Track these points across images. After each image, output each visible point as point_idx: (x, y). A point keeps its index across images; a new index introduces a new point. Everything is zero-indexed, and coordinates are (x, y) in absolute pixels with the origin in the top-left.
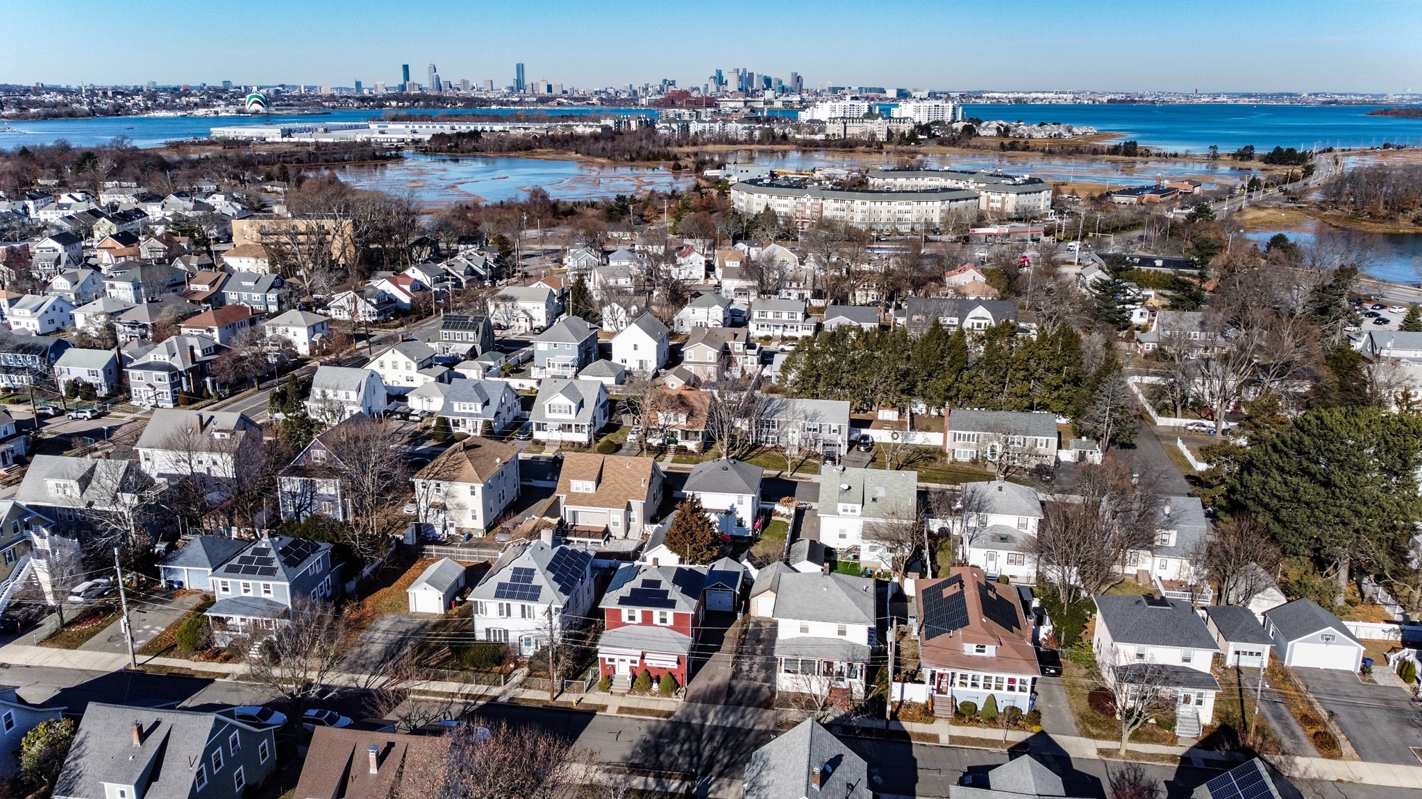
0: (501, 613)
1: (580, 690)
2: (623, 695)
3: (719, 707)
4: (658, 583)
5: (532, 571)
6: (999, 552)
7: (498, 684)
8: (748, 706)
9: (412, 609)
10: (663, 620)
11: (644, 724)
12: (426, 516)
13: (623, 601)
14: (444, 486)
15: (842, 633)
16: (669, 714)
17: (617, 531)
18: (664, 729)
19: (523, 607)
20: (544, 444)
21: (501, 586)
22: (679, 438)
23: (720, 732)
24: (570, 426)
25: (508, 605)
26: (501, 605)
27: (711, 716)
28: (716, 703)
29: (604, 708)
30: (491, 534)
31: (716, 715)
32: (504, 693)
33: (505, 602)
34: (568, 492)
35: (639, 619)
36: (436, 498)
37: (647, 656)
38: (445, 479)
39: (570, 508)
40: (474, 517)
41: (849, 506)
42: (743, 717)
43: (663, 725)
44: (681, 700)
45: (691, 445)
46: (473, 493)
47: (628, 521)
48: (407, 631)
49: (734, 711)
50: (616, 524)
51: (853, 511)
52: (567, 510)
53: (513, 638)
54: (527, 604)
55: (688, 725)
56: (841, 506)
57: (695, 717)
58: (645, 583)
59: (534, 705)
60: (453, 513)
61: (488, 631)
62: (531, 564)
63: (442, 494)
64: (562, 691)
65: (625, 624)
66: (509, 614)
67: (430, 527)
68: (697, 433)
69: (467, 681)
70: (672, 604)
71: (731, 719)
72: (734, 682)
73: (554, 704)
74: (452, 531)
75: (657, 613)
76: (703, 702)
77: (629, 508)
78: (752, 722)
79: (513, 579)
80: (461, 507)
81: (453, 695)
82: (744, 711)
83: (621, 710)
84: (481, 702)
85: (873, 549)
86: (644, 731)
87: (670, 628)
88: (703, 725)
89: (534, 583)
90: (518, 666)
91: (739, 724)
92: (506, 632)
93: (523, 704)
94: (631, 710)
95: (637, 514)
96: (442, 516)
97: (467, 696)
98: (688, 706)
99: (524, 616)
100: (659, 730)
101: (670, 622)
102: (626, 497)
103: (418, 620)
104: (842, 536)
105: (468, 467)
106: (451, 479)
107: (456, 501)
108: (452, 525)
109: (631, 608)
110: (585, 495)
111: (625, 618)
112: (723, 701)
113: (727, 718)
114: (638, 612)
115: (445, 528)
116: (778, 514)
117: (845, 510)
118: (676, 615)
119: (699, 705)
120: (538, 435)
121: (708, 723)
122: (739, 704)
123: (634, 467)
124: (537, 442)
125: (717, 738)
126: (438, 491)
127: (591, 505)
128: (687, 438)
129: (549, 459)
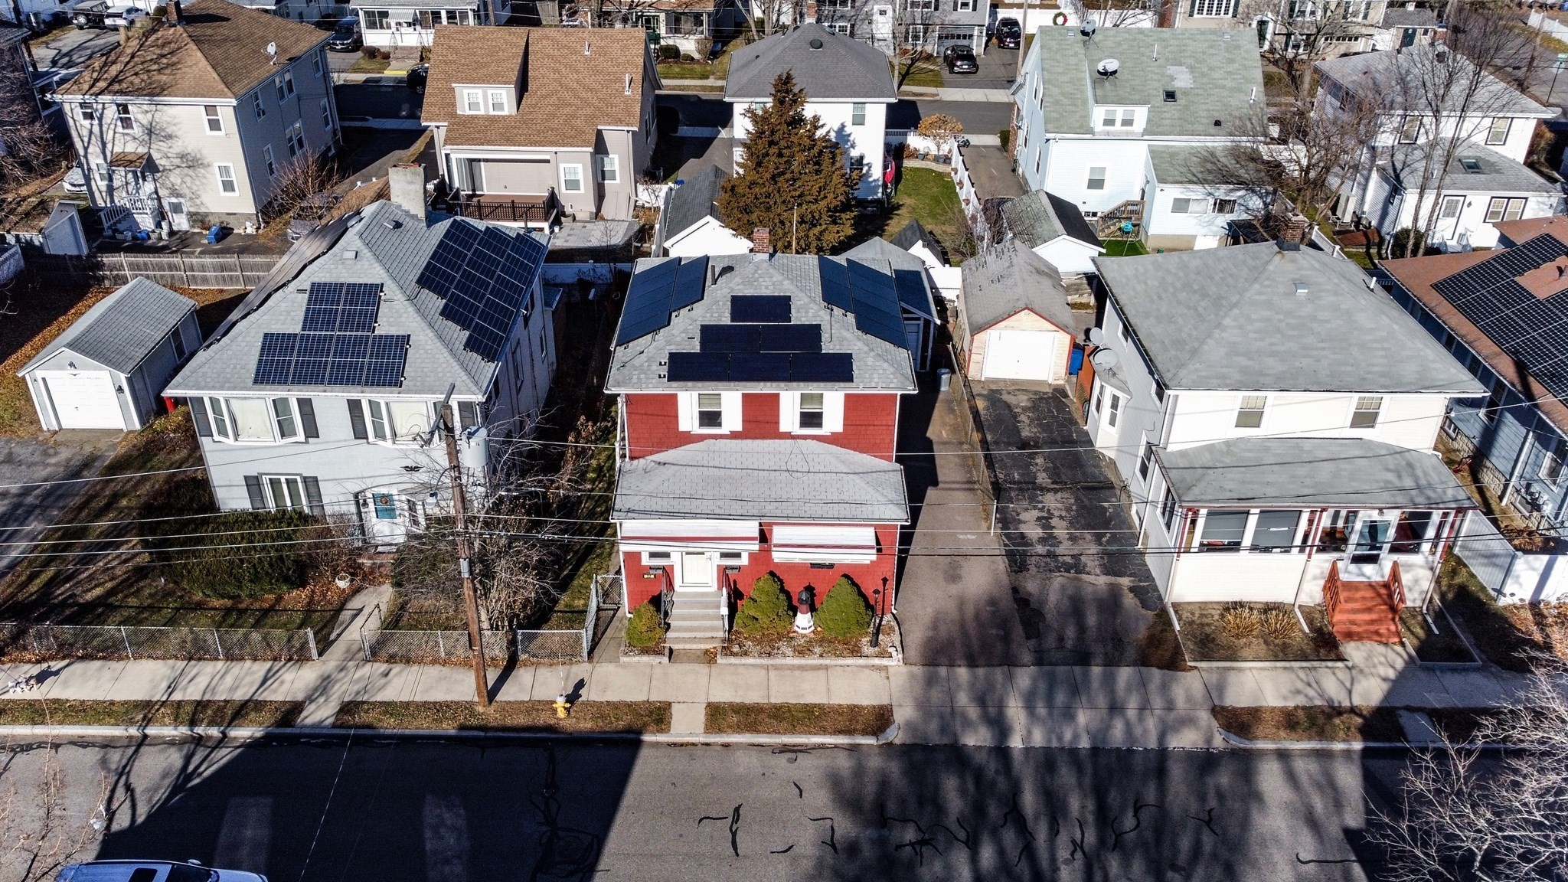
0: (285, 430)
1: (570, 654)
2: (709, 657)
3: (1024, 677)
4: (783, 304)
5: (370, 294)
6: (1473, 196)
7: (300, 656)
8: (1112, 662)
9: (47, 422)
10: (811, 419)
11: (809, 768)
12: (111, 190)
13: (682, 368)
14: (140, 110)
15: (1365, 418)
16: (881, 719)
17: (578, 201)
18: (884, 784)
19: (354, 406)
20: (386, 56)
21: (273, 344)
22: (662, 30)
23: (1066, 776)
24: (436, 15)
25: (305, 405)
26: (280, 406)
27: (1015, 711)
28: (1010, 662)
29: (659, 715)
30: (276, 224)
31: (1030, 707)
32: (324, 685)
33: (293, 395)
34: (452, 115)
35: (732, 417)
36: (126, 144)
37: (779, 534)
38: (138, 92)
39: (459, 154)
40: (228, 186)
41: (1120, 112)
42: (1115, 708)
43: (875, 762)
44: (895, 661)
45: (688, 45)
46: (214, 125)
47: (600, 176)
48: (26, 491)
49: (1076, 690)
50: (572, 184)
51: (1127, 122)
52: (453, 157)
53: (335, 500)
54: (365, 396)
55: (957, 756)
56: (1098, 114)
57: (967, 723)
58: (741, 305)
59: (423, 726)
60: (175, 178)
61: (253, 484)
62: (369, 272)
63: (137, 130)
64: (512, 664)
65: (688, 438)
66: (312, 431)
67: (125, 214)
68: (697, 19)
69: (197, 653)
70: (839, 369)
71: (1083, 718)
72: (1031, 585)
73: (490, 714)
74: (181, 223)
75: (790, 401)
76: (972, 663)
77: (600, 148)
78: (1151, 724)
79: (310, 320)
80: (192, 162)
81: (146, 710)
82: (1109, 682)
83: (717, 715)
84: (243, 733)
85: (1180, 206)
86: (819, 799)
87: (833, 439)
88: (1002, 752)
89: (384, 327)
90: (363, 578)
91: (1117, 735)
92: (312, 483)
93: (390, 726)
94: (750, 716)
95: (619, 161)
96: (148, 187)
97: (197, 711)
98: (930, 681)
99: (360, 433)
100: (870, 789)
101: (834, 420)
102: (591, 119)
103: (64, 454)
104: (1096, 184)
105: (196, 62)
106: (154, 92)
107: (177, 147)
108: (177, 208)
109: (709, 388)
110: (492, 120)
111: (688, 419)
112: (1027, 657)
113: (1069, 715)
114: (731, 401)
115: (160, 216)
116: (915, 154)
117: (1109, 122)
118: (852, 403)
119: (963, 673)
120: (372, 38)
121: (1016, 743)
122: (1083, 659)
123: (602, 52)
124: (373, 53)
125: (1075, 804)
126: (126, 123)
127: (510, 141)
128: (677, 31)
129: (399, 80)
